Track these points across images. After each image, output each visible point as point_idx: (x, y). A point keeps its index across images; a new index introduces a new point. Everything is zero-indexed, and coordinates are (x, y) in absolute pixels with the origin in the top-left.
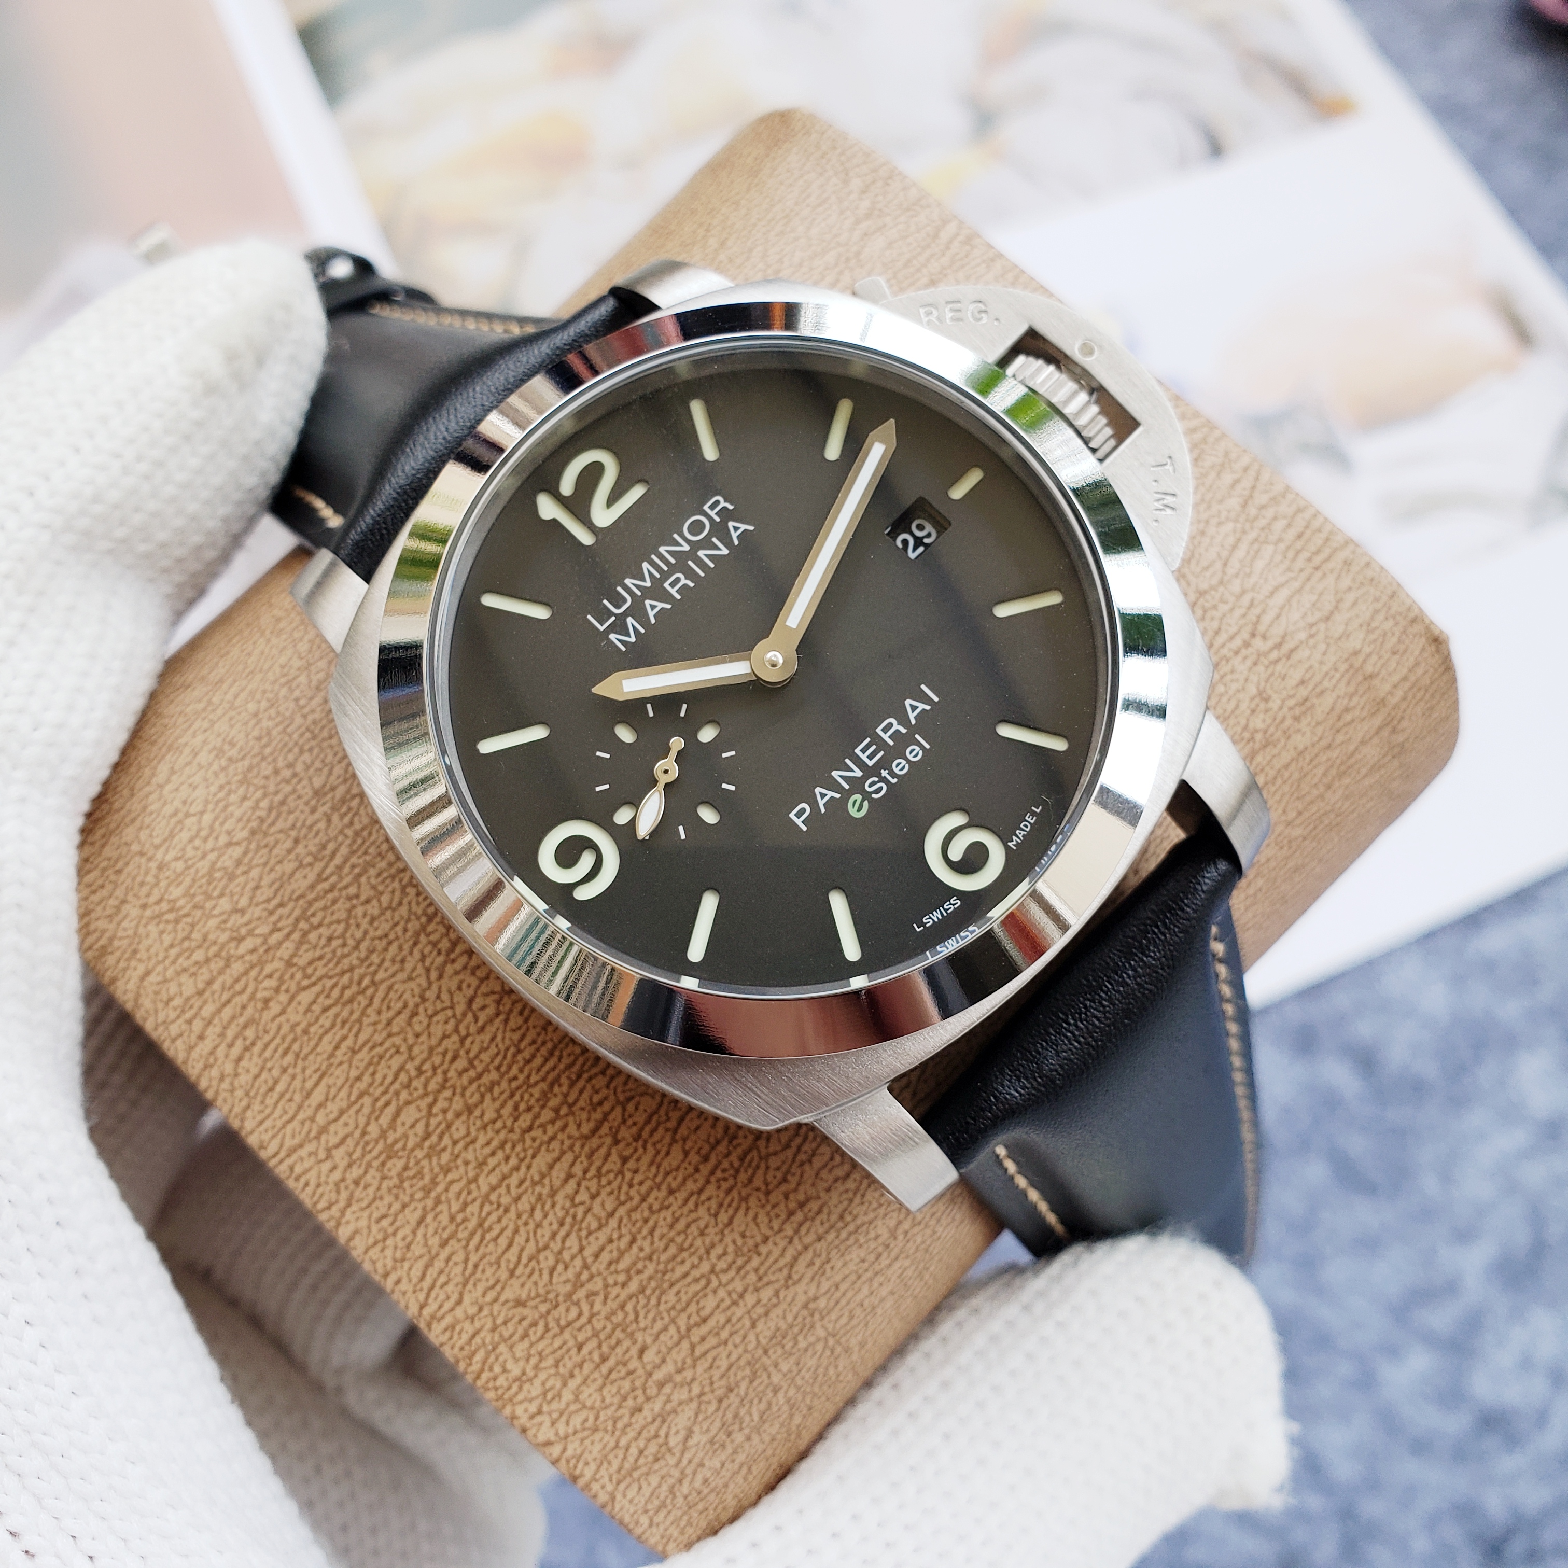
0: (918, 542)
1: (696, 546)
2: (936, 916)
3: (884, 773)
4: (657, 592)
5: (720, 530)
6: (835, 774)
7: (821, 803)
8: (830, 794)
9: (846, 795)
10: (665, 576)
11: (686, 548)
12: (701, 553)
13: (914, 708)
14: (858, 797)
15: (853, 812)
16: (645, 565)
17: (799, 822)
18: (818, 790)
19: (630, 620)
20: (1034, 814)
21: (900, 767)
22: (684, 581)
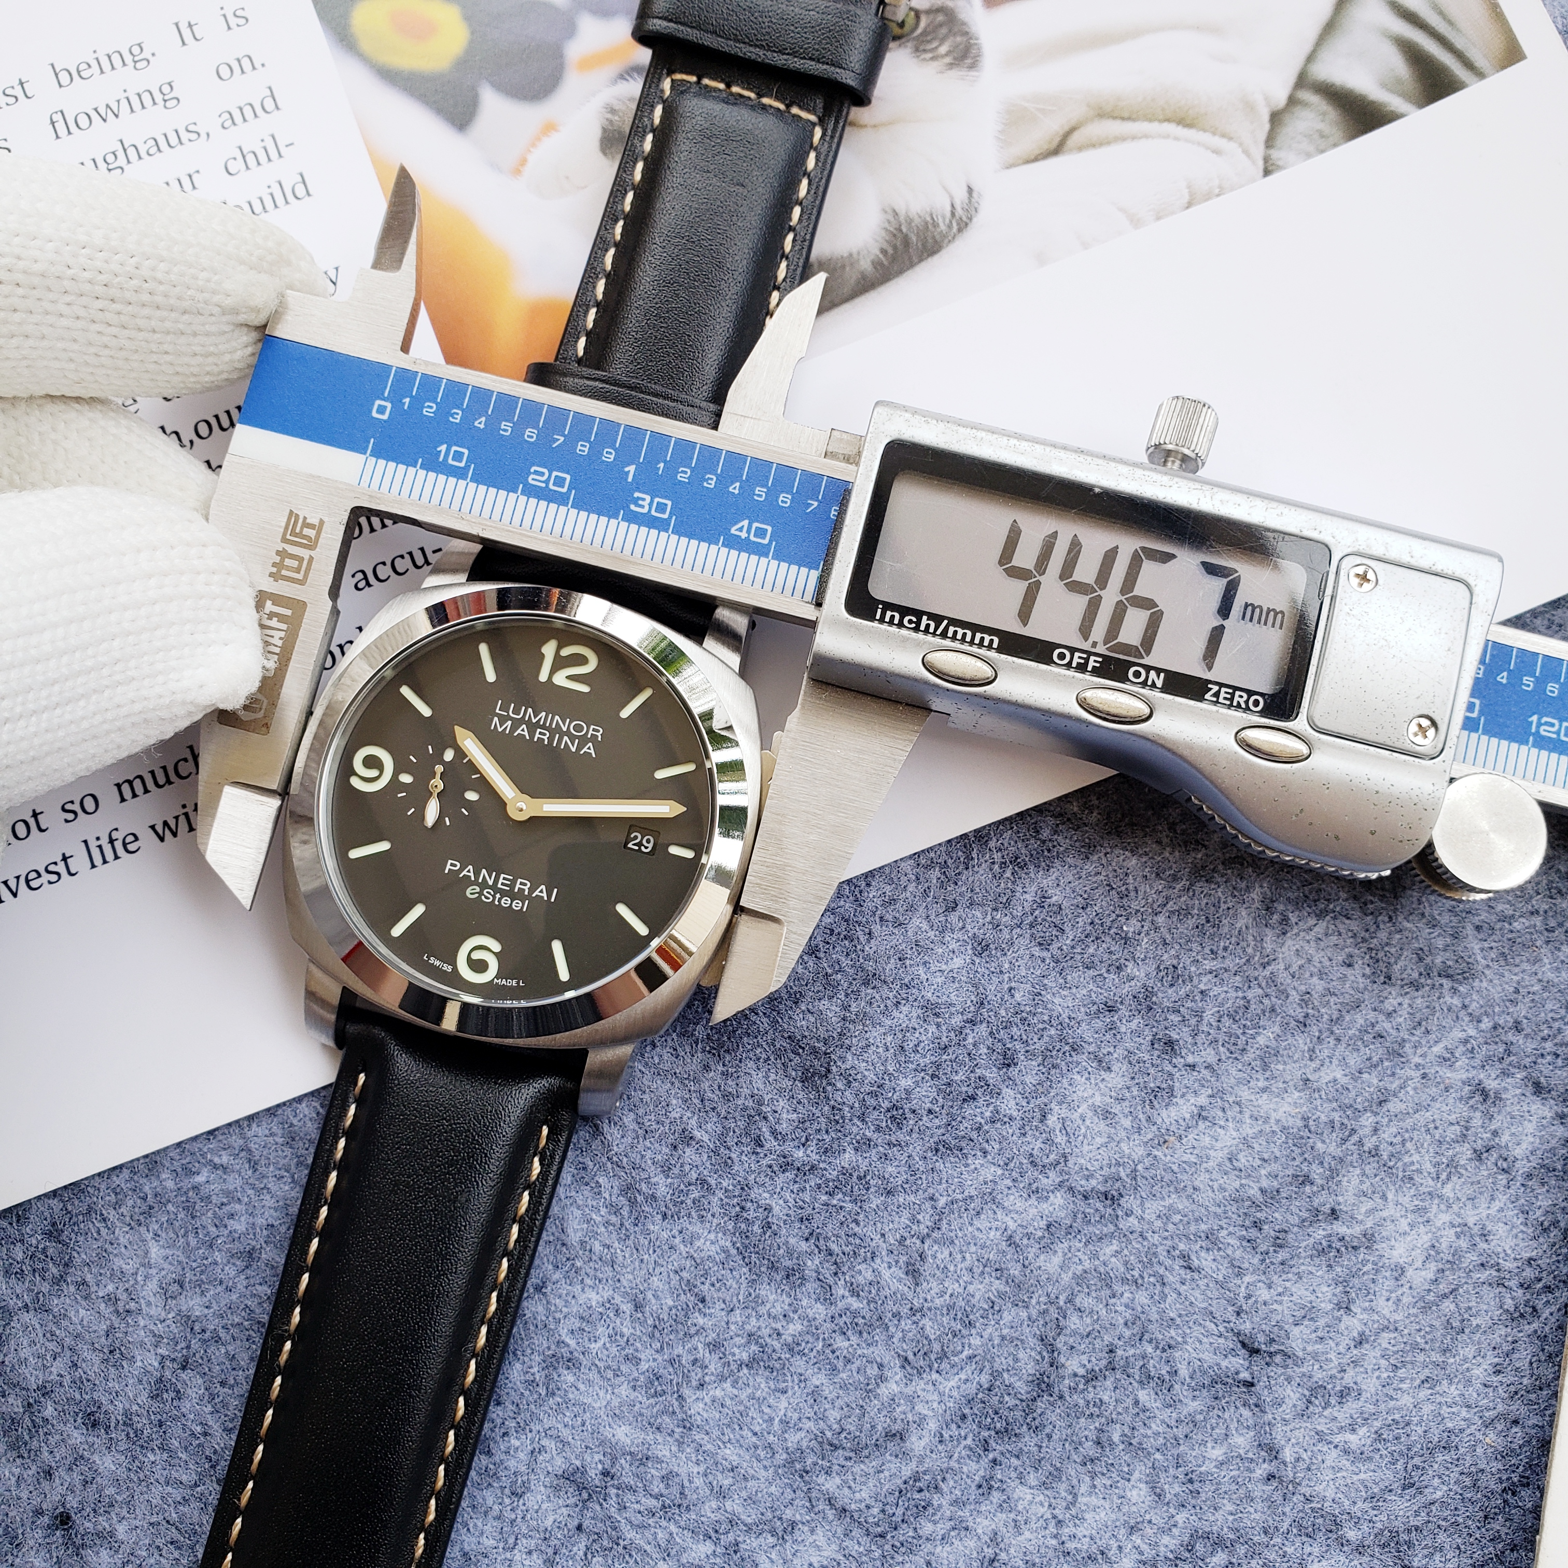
0: (640, 844)
1: (568, 733)
2: (437, 963)
3: (498, 896)
4: (532, 727)
5: (583, 741)
6: (484, 871)
7: (465, 872)
8: (472, 874)
9: (476, 883)
10: (543, 727)
11: (565, 729)
12: (566, 738)
13: (541, 892)
14: (478, 889)
15: (468, 891)
16: (544, 714)
17: (448, 867)
18: (470, 867)
19: (509, 723)
20: (518, 983)
21: (506, 902)
22: (545, 738)
